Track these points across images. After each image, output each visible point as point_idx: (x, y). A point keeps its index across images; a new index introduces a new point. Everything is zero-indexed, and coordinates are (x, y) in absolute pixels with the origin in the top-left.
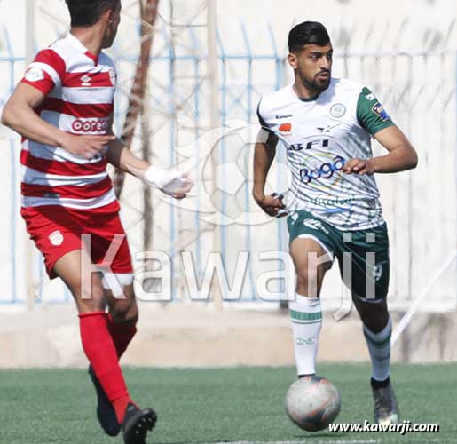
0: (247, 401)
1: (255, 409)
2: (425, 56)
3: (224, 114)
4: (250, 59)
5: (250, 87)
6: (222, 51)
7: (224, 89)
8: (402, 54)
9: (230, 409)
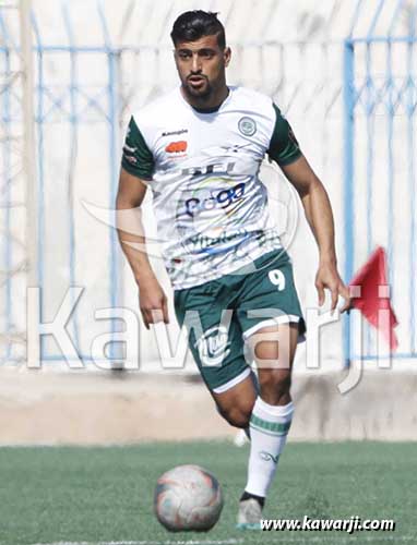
0: (72, 492)
1: (82, 501)
2: (302, 45)
3: (40, 121)
4: (73, 51)
5: (73, 88)
6: (39, 41)
7: (41, 88)
8: (272, 43)
9: (50, 500)
